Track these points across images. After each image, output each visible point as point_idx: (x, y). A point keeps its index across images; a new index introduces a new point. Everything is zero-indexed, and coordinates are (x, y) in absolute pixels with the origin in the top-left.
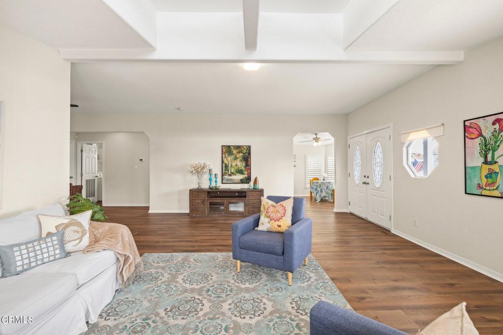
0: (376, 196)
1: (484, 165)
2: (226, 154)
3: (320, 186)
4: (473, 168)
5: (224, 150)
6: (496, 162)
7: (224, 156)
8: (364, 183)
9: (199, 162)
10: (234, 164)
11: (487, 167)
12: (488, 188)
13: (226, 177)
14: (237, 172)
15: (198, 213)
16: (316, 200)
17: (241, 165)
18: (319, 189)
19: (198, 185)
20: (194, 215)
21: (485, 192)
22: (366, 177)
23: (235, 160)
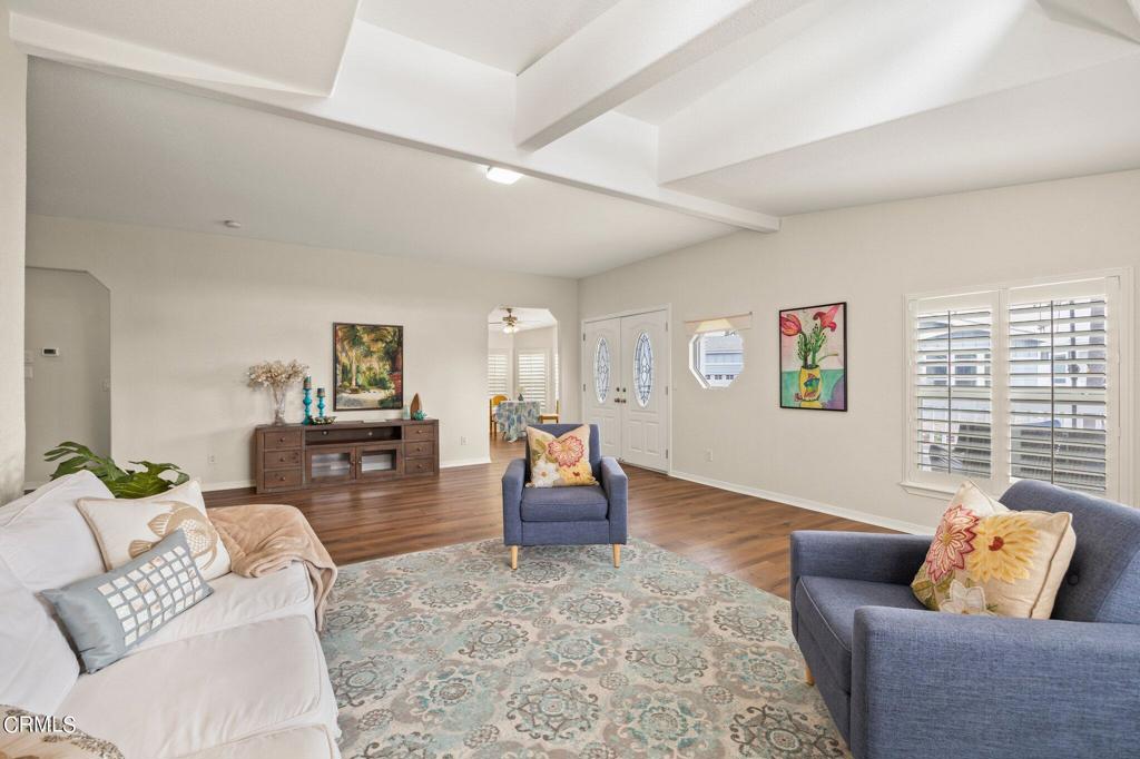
0: (639, 421)
1: (803, 370)
2: (345, 343)
3: (517, 410)
4: (789, 373)
5: (340, 334)
6: (817, 366)
7: (339, 347)
8: (618, 401)
9: (278, 362)
10: (364, 367)
11: (807, 371)
12: (807, 399)
13: (345, 395)
14: (370, 385)
15: (283, 484)
16: (506, 440)
17: (380, 367)
18: (515, 417)
19: (274, 416)
20: (270, 490)
21: (804, 404)
22: (621, 390)
23: (366, 356)
